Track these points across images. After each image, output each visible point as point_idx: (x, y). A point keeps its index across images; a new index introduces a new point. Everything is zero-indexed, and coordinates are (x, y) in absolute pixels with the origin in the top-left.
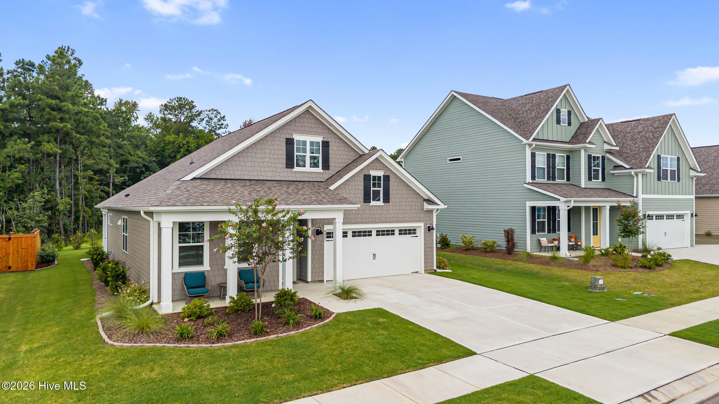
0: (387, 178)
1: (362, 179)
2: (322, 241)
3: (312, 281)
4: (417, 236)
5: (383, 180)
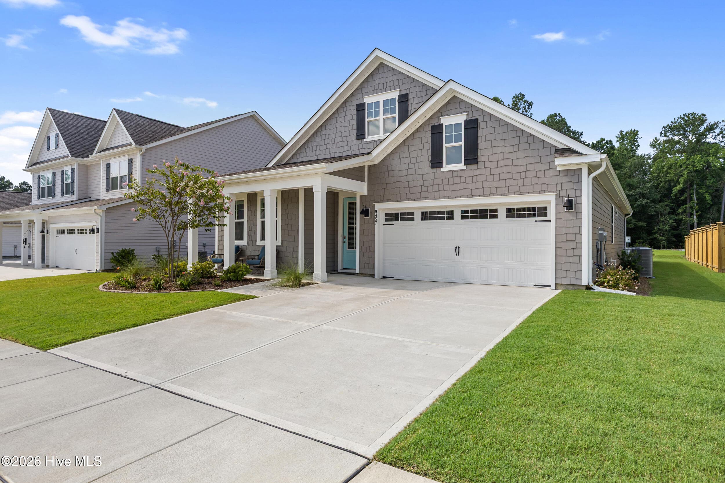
0: (472, 125)
1: (429, 134)
2: (373, 224)
3: (362, 274)
4: (550, 221)
5: (465, 129)
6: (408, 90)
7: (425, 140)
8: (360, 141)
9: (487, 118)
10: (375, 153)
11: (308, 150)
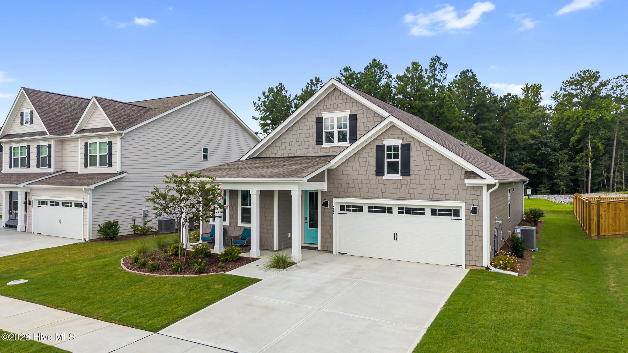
0: (406, 148)
1: (374, 151)
2: (331, 214)
3: (323, 250)
4: (461, 220)
5: (401, 150)
6: (357, 111)
7: (371, 155)
8: (318, 146)
9: (417, 144)
10: (333, 162)
11: (275, 148)
